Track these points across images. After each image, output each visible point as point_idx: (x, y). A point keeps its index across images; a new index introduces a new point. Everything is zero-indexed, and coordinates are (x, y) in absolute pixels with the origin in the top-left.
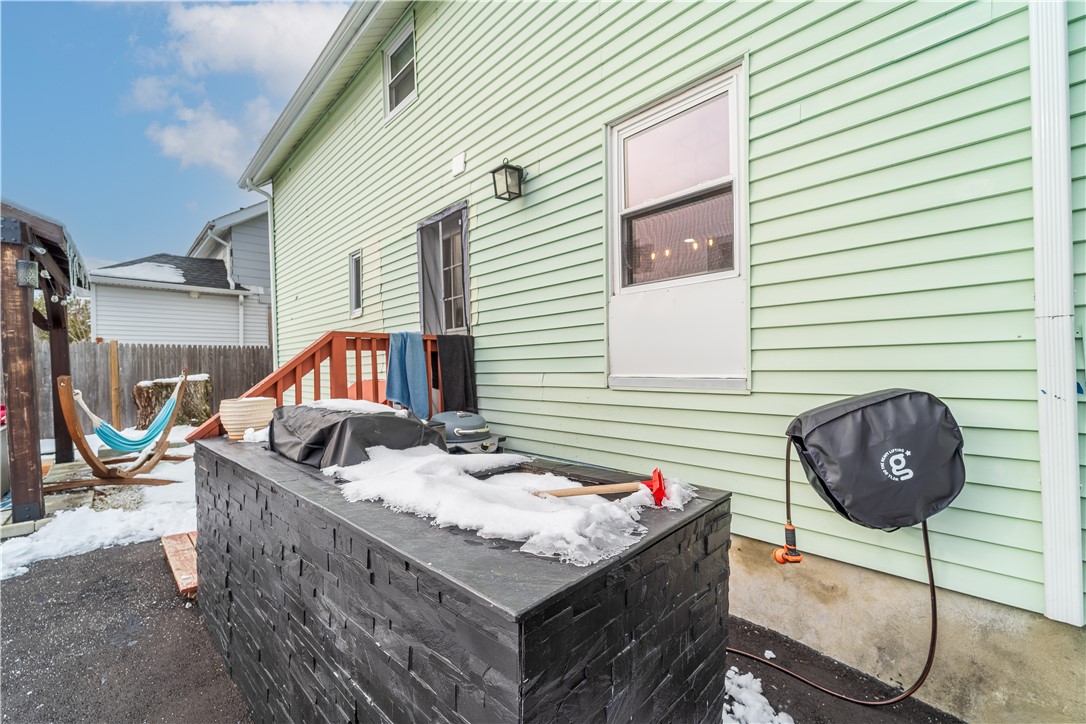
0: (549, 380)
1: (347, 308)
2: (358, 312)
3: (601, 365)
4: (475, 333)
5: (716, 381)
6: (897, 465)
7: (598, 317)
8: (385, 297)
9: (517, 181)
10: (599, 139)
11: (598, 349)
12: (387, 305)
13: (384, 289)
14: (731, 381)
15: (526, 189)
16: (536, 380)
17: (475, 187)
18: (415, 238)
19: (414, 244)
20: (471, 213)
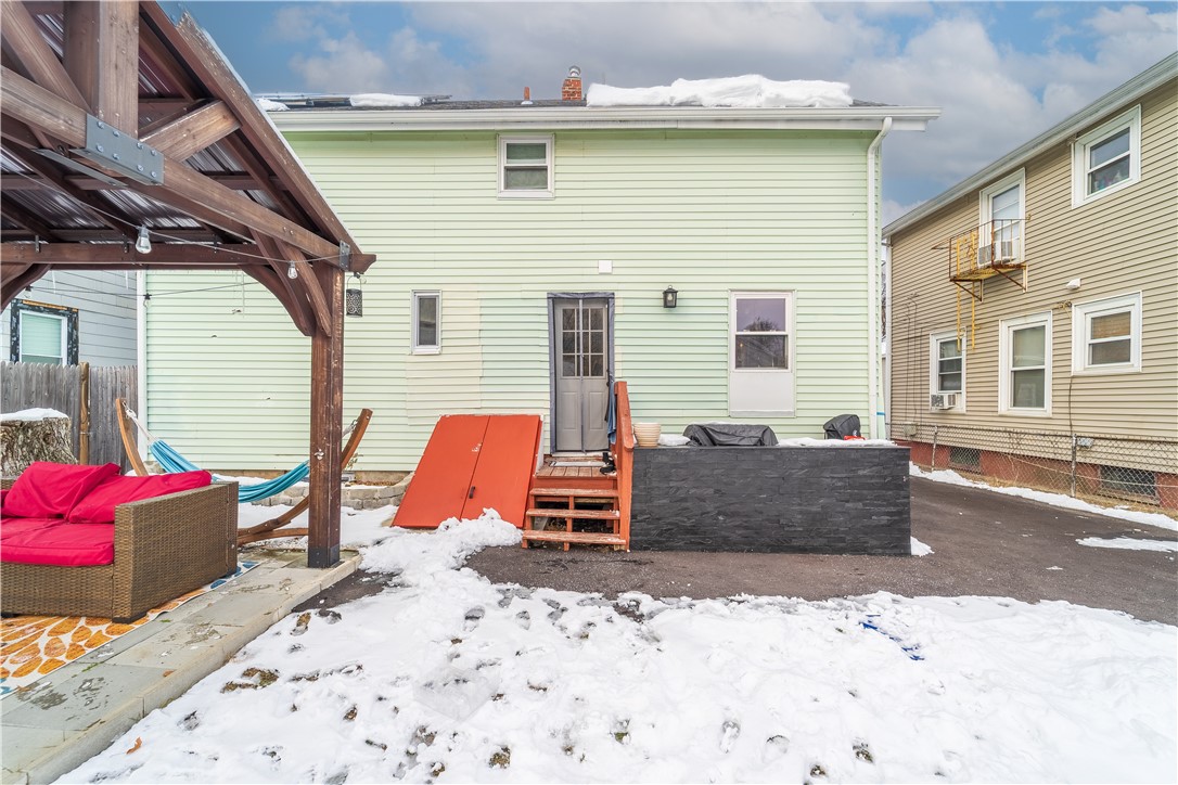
0: (686, 413)
1: (406, 343)
2: (431, 349)
3: (725, 405)
7: (723, 382)
8: (483, 342)
10: (725, 295)
11: (723, 397)
12: (488, 349)
13: (485, 335)
14: (788, 412)
15: (678, 303)
16: (679, 413)
17: (620, 287)
18: (545, 303)
19: (543, 307)
20: (617, 302)
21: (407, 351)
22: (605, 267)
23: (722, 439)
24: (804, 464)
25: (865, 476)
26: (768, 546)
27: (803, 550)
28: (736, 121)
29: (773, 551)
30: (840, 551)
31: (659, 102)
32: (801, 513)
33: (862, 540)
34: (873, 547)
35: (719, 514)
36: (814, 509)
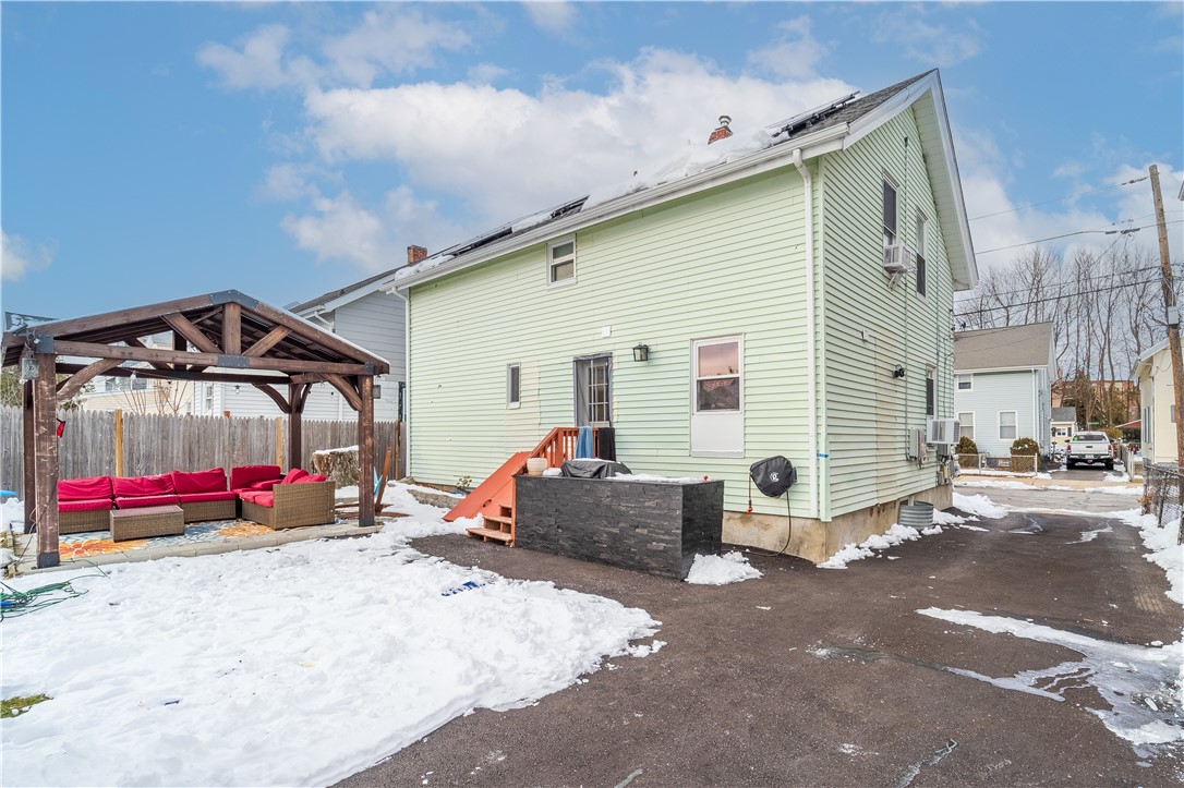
0: (660, 453)
1: (505, 401)
2: (516, 405)
3: (687, 446)
4: (615, 426)
5: (733, 453)
6: (774, 478)
7: (686, 424)
8: (541, 398)
9: (644, 353)
10: (687, 344)
11: (686, 439)
12: (543, 403)
13: (541, 392)
14: (738, 453)
15: (650, 356)
16: (654, 452)
17: (617, 347)
18: (571, 365)
19: (570, 369)
20: (615, 360)
21: (505, 407)
22: (606, 332)
23: (574, 471)
24: (609, 494)
25: (649, 507)
26: (587, 556)
27: (606, 562)
28: (673, 192)
29: (588, 561)
30: (631, 568)
31: (624, 193)
32: (606, 533)
33: (646, 561)
34: (654, 569)
35: (558, 527)
36: (616, 531)
